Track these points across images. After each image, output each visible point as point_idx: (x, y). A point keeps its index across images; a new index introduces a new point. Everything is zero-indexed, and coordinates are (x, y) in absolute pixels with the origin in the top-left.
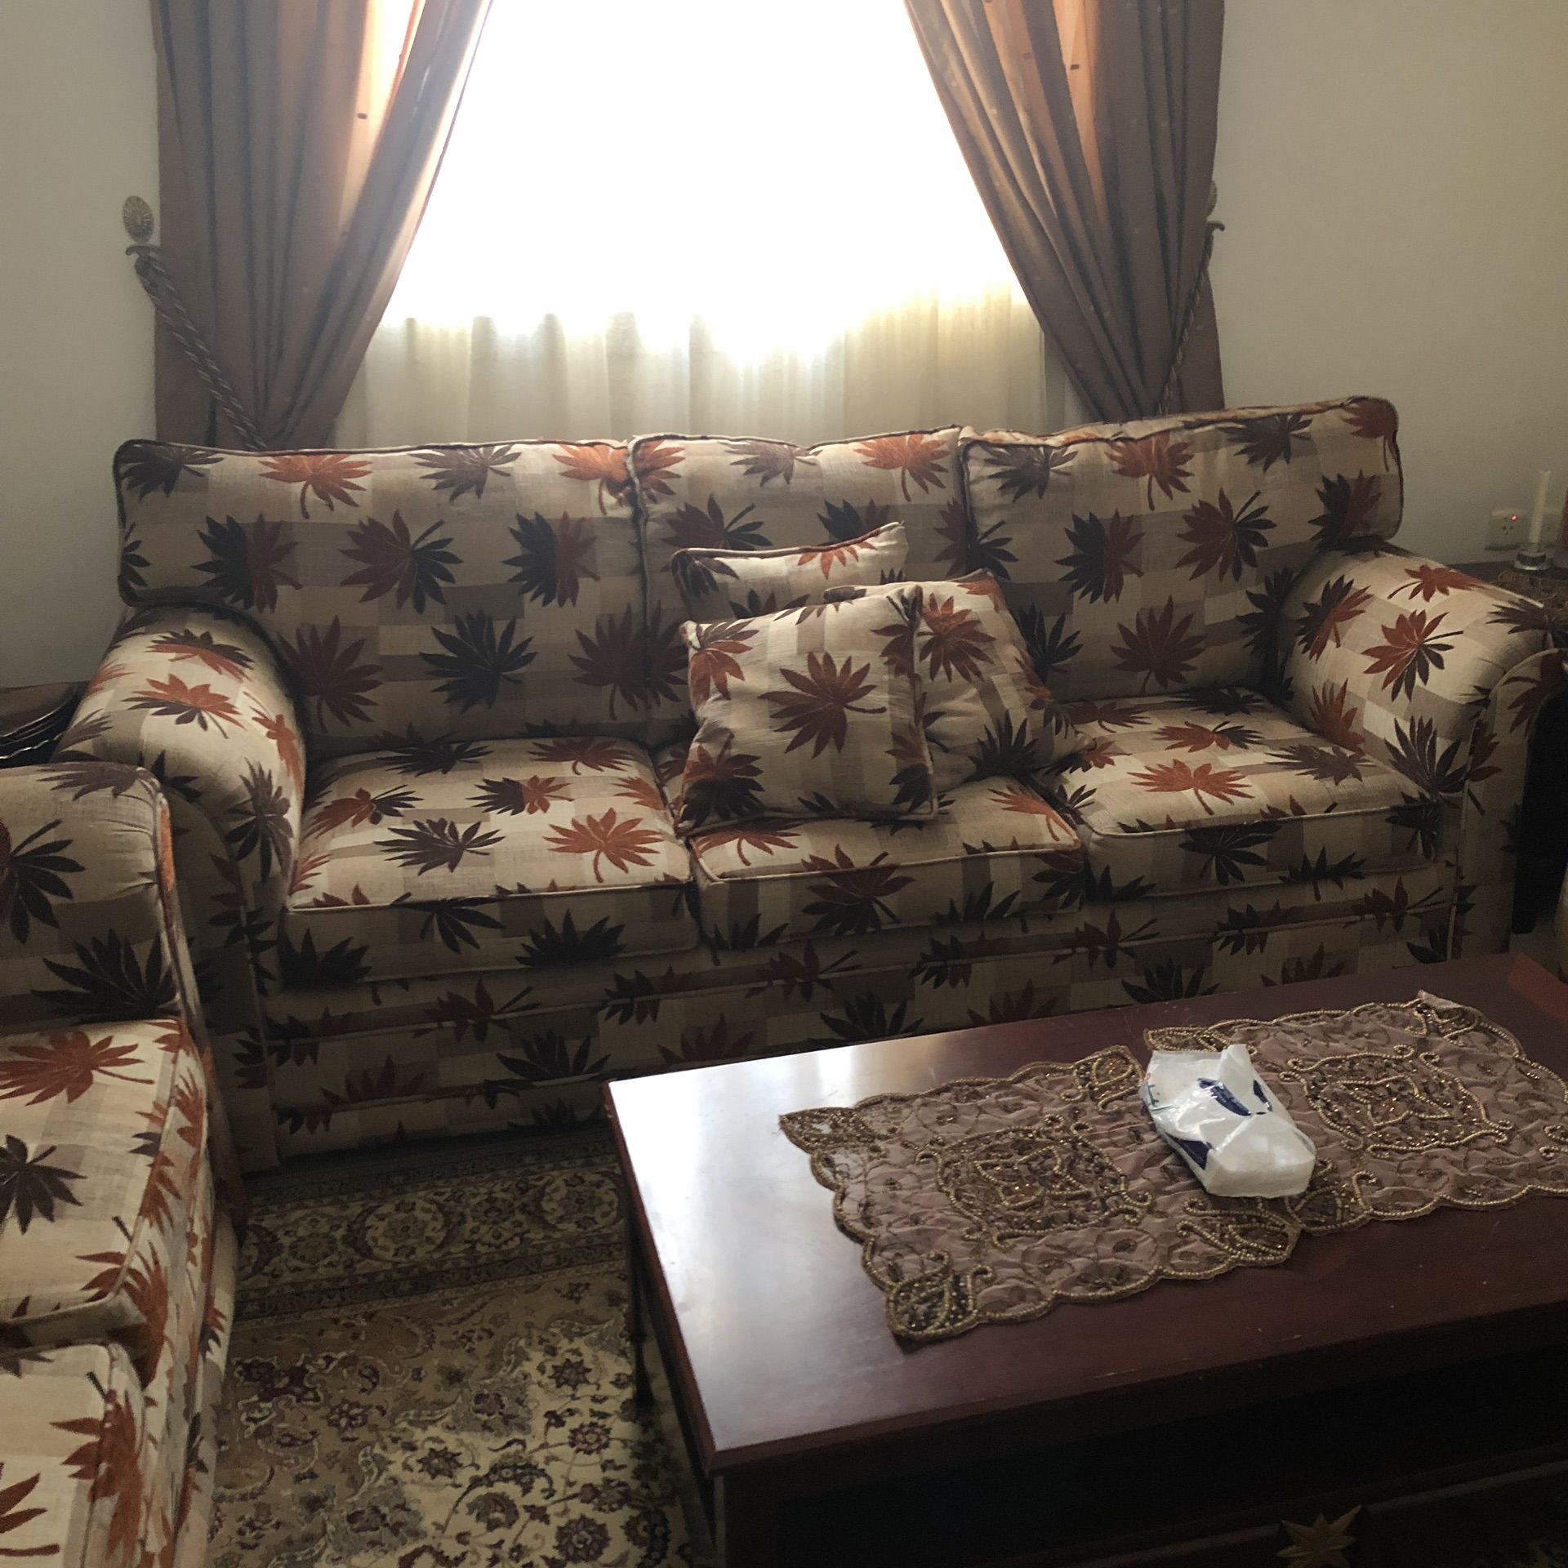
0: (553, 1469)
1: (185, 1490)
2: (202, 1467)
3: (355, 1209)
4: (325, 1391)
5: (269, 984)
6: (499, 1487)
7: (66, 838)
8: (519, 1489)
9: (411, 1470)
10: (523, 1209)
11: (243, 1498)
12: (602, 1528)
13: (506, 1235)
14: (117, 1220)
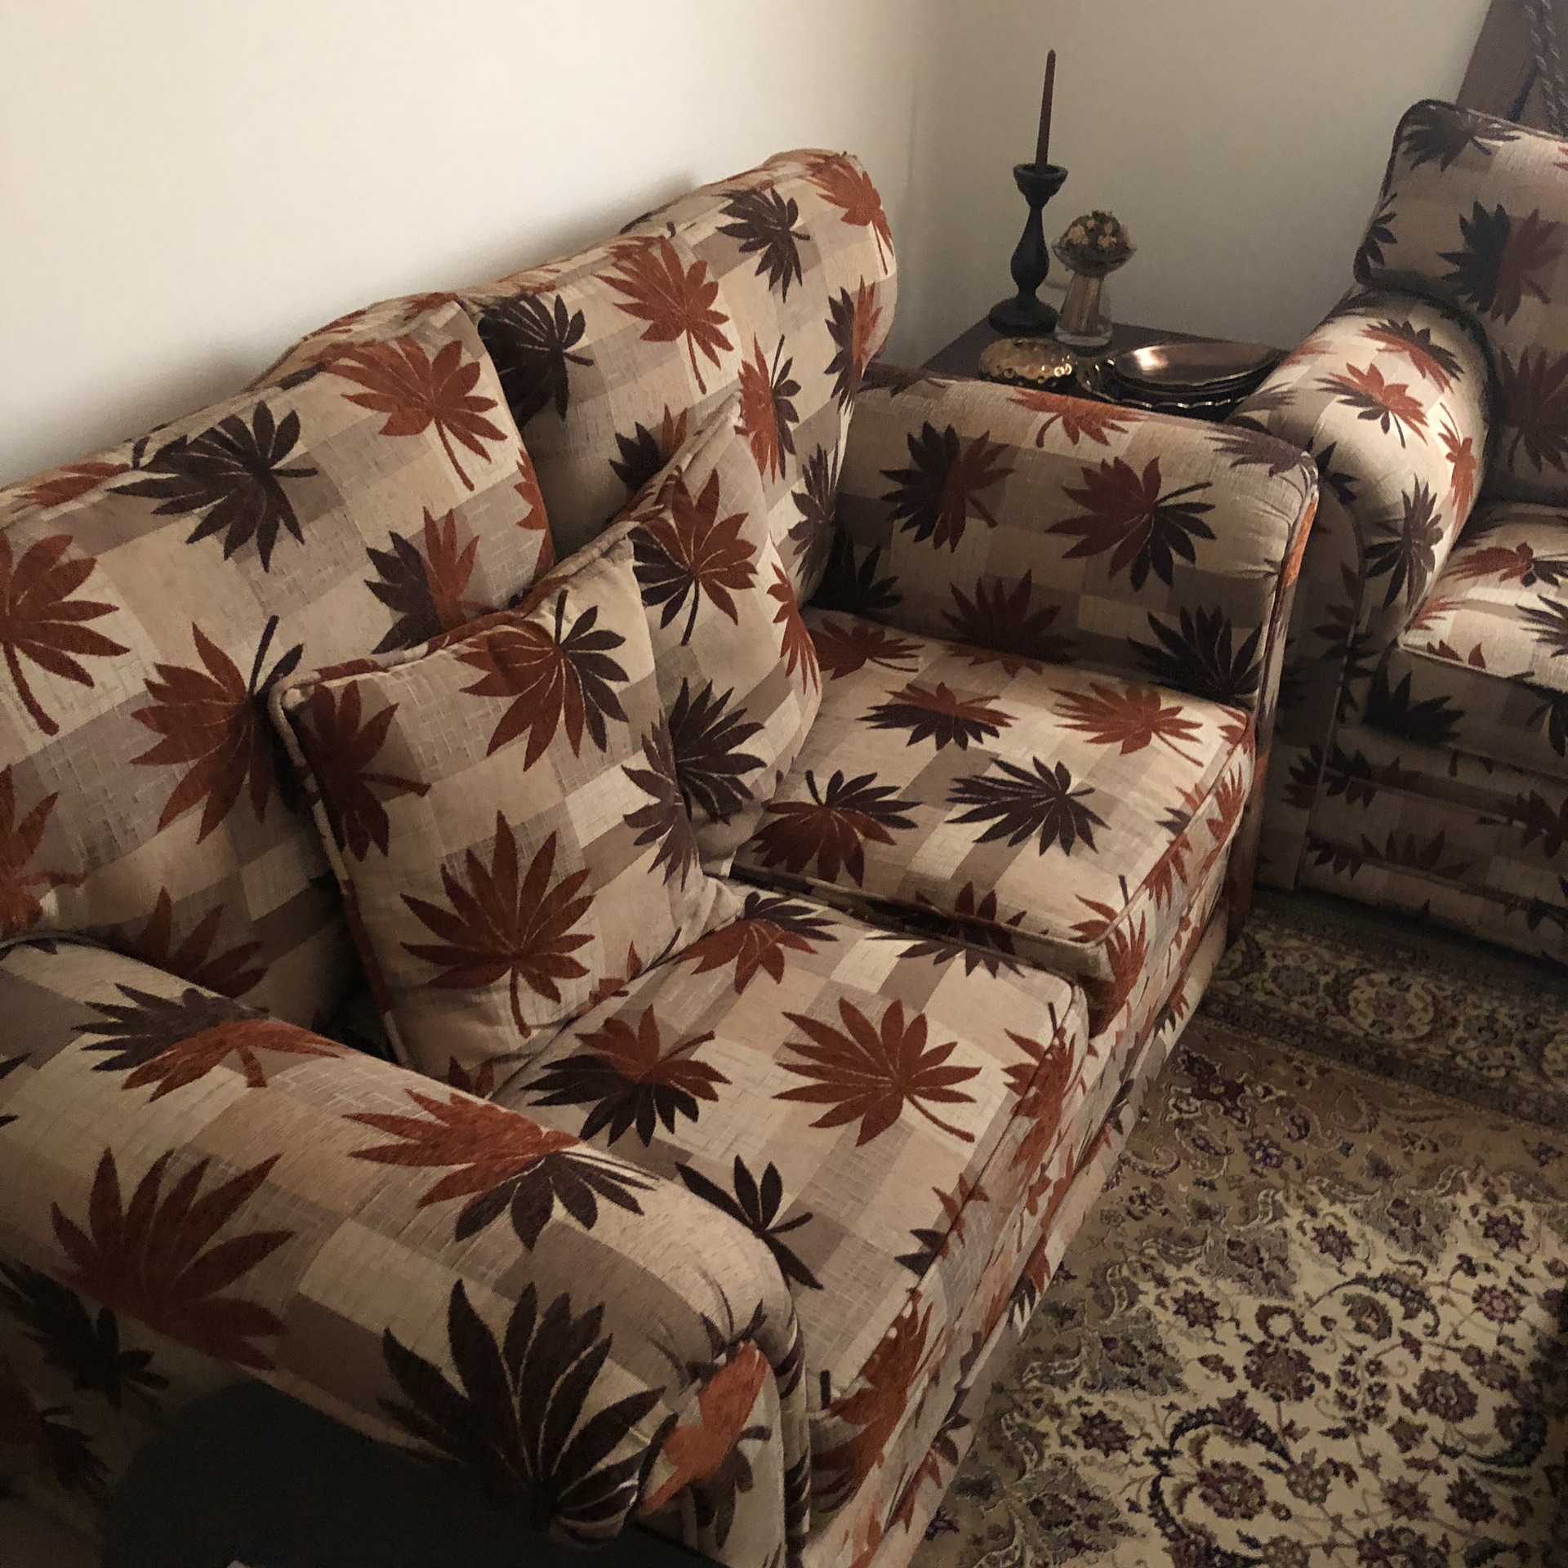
0: (1444, 1311)
1: (1097, 1138)
2: (1118, 1127)
3: (1348, 964)
4: (1252, 1116)
5: (1349, 711)
6: (1382, 1297)
7: (1209, 502)
8: (1402, 1310)
9: (1304, 1233)
10: (1523, 1044)
11: (1145, 1172)
12: (1473, 1397)
13: (1492, 1061)
14: (1122, 879)
